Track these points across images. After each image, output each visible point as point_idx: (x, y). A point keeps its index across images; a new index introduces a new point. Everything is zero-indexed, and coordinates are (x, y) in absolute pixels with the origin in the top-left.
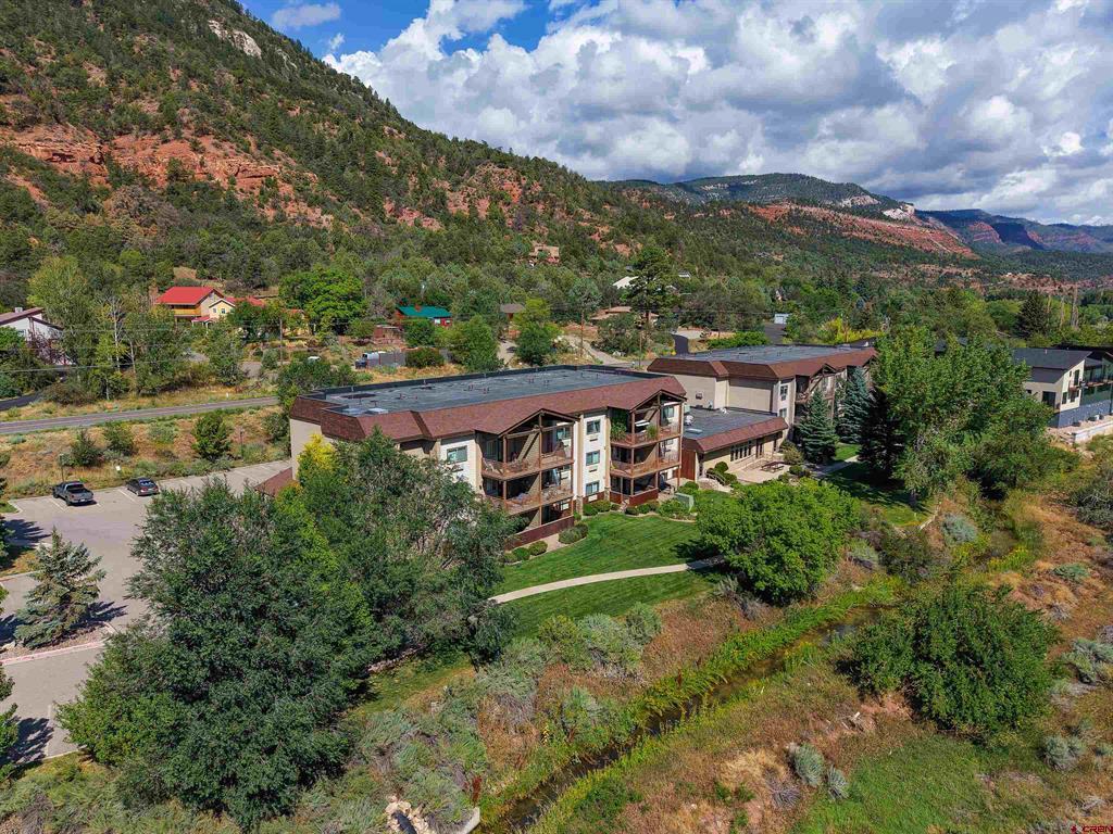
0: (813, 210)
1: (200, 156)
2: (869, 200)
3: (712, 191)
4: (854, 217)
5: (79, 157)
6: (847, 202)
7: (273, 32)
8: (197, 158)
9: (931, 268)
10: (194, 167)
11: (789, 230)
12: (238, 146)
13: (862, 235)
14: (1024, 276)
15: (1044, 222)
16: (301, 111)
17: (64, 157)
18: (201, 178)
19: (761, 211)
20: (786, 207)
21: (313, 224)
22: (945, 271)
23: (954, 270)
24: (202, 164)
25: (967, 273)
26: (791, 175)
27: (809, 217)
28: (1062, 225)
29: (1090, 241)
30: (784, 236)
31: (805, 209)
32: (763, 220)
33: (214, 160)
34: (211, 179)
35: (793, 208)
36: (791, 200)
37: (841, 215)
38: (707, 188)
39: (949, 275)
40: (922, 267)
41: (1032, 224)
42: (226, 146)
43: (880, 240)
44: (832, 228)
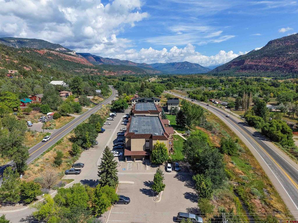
0: (53, 52)
2: (64, 49)
3: (13, 42)
4: (64, 55)
6: (58, 49)
9: (88, 69)
11: (48, 57)
13: (67, 60)
14: (107, 71)
15: (104, 57)
19: (38, 51)
20: (46, 51)
22: (91, 70)
23: (93, 70)
25: (96, 70)
26: (40, 40)
27: (53, 54)
28: (107, 58)
29: (113, 62)
30: (48, 59)
31: (51, 52)
32: (40, 54)
35: (47, 51)
36: (46, 49)
37: (61, 54)
38: (11, 41)
39: (92, 71)
40: (86, 69)
41: (101, 57)
43: (72, 61)
44: (60, 57)
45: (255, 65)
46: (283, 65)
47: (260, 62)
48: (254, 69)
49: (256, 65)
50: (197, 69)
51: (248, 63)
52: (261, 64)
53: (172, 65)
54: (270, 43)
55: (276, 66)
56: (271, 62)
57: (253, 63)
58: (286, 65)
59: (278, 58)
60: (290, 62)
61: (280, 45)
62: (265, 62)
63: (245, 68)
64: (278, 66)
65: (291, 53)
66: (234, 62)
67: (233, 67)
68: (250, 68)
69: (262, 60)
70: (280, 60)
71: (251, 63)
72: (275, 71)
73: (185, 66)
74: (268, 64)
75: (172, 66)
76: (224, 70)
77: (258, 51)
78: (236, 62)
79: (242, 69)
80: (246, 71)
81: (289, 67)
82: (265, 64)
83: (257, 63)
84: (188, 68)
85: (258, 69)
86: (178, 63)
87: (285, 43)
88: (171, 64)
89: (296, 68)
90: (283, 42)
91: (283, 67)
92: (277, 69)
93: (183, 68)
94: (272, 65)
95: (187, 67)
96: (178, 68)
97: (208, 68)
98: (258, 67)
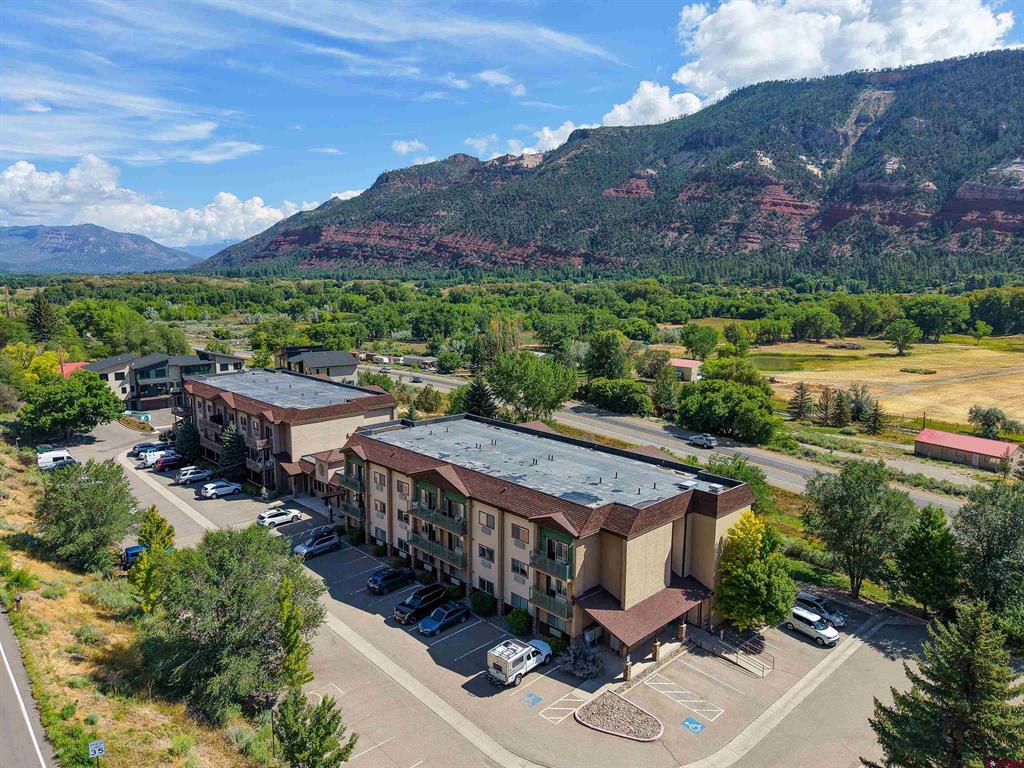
45: (355, 245)
46: (433, 245)
47: (368, 235)
48: (356, 257)
49: (359, 246)
50: (143, 254)
51: (331, 235)
52: (371, 241)
53: (25, 235)
54: (384, 179)
55: (414, 247)
56: (400, 238)
57: (349, 239)
58: (441, 245)
59: (416, 225)
60: (447, 239)
61: (410, 188)
62: (383, 236)
63: (326, 253)
64: (421, 248)
65: (444, 213)
66: (286, 234)
67: (286, 248)
68: (343, 252)
69: (375, 231)
70: (423, 231)
71: (341, 237)
72: (415, 264)
73: (86, 242)
74: (393, 243)
75: (24, 240)
76: (257, 257)
77: (353, 200)
78: (294, 233)
79: (319, 256)
80: (332, 262)
81: (450, 252)
82: (384, 242)
83: (361, 240)
84: (103, 251)
85: (366, 258)
86: (56, 230)
87: (421, 184)
88: (20, 232)
89: (466, 256)
90: (417, 181)
91: (435, 253)
92: (418, 257)
93: (82, 251)
94: (405, 247)
95: (97, 246)
96: (56, 250)
97: (182, 250)
98: (366, 249)
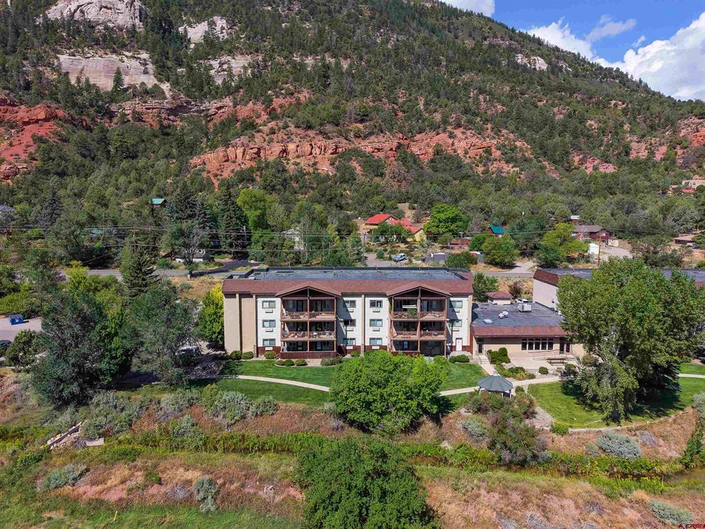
1: (452, 140)
5: (385, 149)
7: (562, 51)
8: (450, 141)
10: (448, 146)
12: (475, 132)
16: (547, 101)
17: (379, 150)
18: (450, 151)
21: (504, 175)
24: (453, 144)
33: (460, 141)
34: (455, 152)
42: (468, 133)
